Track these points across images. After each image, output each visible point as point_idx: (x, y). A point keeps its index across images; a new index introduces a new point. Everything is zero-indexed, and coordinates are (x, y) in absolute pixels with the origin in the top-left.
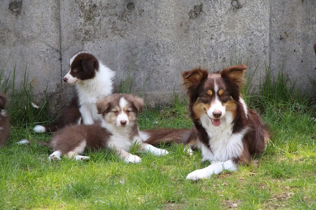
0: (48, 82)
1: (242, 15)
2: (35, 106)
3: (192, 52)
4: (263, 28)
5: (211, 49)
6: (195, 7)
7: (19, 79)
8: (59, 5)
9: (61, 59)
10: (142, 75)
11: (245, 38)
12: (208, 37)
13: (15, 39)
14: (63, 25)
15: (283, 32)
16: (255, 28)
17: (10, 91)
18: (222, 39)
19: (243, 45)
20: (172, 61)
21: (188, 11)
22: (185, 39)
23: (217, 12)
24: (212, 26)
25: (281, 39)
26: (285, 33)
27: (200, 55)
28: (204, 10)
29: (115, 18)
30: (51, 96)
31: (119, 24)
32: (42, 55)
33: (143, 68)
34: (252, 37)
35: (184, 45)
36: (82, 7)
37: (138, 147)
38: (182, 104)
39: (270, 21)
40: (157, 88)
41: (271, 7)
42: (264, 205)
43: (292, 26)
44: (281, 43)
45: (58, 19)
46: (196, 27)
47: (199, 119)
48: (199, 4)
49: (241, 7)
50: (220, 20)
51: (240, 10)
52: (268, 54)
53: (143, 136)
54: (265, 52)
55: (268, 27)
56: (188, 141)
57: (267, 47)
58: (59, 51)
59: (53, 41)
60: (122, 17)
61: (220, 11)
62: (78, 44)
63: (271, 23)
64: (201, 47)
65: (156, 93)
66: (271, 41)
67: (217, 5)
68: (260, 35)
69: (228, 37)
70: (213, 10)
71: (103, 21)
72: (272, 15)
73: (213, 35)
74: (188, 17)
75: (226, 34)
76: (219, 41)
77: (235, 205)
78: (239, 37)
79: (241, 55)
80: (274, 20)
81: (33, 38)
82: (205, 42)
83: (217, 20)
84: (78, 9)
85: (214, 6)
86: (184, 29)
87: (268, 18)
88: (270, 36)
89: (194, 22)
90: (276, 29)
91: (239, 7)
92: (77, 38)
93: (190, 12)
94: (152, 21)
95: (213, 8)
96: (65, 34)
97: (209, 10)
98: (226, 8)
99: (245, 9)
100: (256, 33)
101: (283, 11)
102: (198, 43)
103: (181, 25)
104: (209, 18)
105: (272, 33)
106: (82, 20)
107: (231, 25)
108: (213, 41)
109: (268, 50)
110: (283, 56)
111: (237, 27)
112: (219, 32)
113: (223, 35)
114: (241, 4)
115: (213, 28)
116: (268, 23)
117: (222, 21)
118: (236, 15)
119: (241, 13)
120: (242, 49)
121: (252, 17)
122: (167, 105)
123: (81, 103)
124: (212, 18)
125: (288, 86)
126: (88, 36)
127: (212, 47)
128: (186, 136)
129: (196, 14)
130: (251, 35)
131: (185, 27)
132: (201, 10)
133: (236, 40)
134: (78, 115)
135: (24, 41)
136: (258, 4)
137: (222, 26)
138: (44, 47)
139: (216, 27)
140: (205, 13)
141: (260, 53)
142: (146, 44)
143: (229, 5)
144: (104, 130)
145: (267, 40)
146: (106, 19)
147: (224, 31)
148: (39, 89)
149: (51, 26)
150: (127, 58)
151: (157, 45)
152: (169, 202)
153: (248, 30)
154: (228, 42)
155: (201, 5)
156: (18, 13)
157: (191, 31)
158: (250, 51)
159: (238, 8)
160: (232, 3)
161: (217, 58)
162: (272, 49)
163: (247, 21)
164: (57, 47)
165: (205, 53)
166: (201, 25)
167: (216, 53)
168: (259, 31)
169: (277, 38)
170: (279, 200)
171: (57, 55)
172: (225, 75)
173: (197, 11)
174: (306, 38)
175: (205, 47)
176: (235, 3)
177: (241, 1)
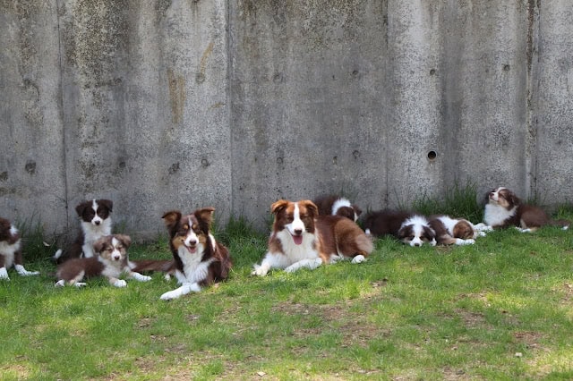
0: (57, 225)
1: (210, 171)
2: (47, 245)
3: (172, 200)
4: (227, 181)
5: (187, 198)
6: (174, 165)
7: (34, 223)
8: (65, 165)
9: (67, 207)
10: (133, 218)
11: (213, 188)
12: (184, 188)
13: (30, 192)
14: (68, 180)
15: (242, 184)
16: (220, 181)
17: (27, 233)
18: (196, 189)
19: (211, 194)
20: (156, 207)
21: (168, 168)
22: (166, 190)
23: (190, 169)
25: (241, 189)
26: (244, 184)
27: (178, 202)
28: (180, 167)
29: (110, 175)
30: (60, 236)
31: (114, 179)
32: (52, 205)
33: (133, 213)
34: (218, 187)
35: (166, 194)
36: (83, 166)
37: (127, 274)
38: (165, 241)
39: (232, 175)
40: (144, 228)
41: (232, 165)
43: (249, 179)
44: (241, 193)
45: (64, 175)
46: (175, 181)
47: (177, 250)
48: (176, 163)
49: (209, 165)
50: (193, 175)
51: (208, 167)
52: (231, 201)
53: (132, 265)
54: (228, 199)
55: (231, 180)
56: (169, 270)
57: (230, 195)
58: (66, 201)
59: (61, 193)
60: (115, 173)
62: (81, 195)
63: (232, 177)
64: (179, 196)
65: (144, 232)
66: (233, 190)
67: (190, 164)
68: (224, 186)
69: (200, 188)
70: (187, 167)
71: (100, 177)
72: (233, 171)
73: (188, 186)
74: (168, 173)
75: (198, 185)
76: (193, 191)
78: (209, 188)
79: (210, 203)
80: (235, 174)
81: (44, 191)
82: (182, 192)
83: (191, 175)
84: (80, 168)
85: (188, 164)
86: (165, 182)
87: (230, 173)
88: (232, 187)
89: (172, 177)
90: (236, 181)
91: (207, 165)
92: (80, 190)
93: (170, 169)
94: (139, 176)
96: (70, 188)
97: (184, 168)
98: (197, 165)
99: (212, 166)
100: (221, 184)
101: (242, 168)
102: (177, 193)
103: (163, 179)
104: (184, 174)
105: (233, 184)
106: (84, 176)
107: (202, 179)
108: (188, 191)
109: (231, 197)
110: (242, 202)
111: (207, 180)
112: (193, 184)
113: (196, 186)
114: (210, 162)
115: (188, 181)
117: (195, 175)
118: (206, 171)
119: (209, 169)
120: (211, 197)
121: (218, 172)
122: (153, 242)
123: (86, 241)
124: (187, 173)
125: (248, 225)
126: (89, 189)
127: (187, 195)
128: (166, 266)
129: (174, 170)
131: (166, 180)
132: (178, 167)
133: (206, 191)
134: (80, 251)
135: (37, 194)
136: (222, 162)
137: (195, 179)
138: (53, 198)
139: (190, 180)
140: (182, 170)
141: (225, 200)
142: (136, 194)
143: (200, 164)
144: (101, 264)
145: (230, 190)
146: (103, 175)
147: (197, 183)
148: (49, 231)
149: (59, 182)
150: (120, 205)
151: (144, 195)
153: (215, 182)
154: (200, 192)
155: (178, 164)
156: (33, 172)
157: (171, 183)
158: (217, 198)
160: (202, 162)
162: (234, 197)
163: (214, 176)
164: (64, 198)
165: (182, 200)
166: (179, 179)
167: (191, 201)
168: (224, 183)
169: (237, 189)
171: (64, 204)
172: (197, 215)
173: (175, 168)
174: (259, 188)
175: (182, 195)
176: (204, 162)
177: (210, 160)
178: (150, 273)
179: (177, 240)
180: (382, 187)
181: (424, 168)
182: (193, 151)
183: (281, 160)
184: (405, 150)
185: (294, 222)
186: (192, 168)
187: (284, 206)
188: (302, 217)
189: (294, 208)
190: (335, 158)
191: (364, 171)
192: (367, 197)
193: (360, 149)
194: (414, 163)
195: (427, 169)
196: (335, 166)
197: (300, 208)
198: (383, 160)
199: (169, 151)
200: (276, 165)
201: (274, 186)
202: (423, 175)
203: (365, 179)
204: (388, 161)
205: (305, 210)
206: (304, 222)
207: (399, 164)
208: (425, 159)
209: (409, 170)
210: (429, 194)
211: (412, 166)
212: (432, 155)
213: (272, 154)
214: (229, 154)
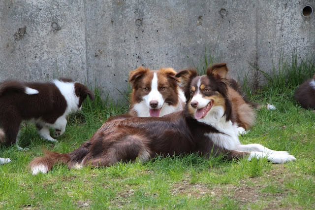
1: (61, 36)
3: (19, 70)
4: (80, 47)
5: (35, 67)
6: (20, 30)
11: (66, 56)
12: (33, 56)
15: (97, 50)
16: (73, 47)
18: (45, 57)
19: (63, 62)
21: (13, 34)
22: (12, 58)
23: (39, 34)
24: (36, 47)
25: (96, 56)
26: (99, 51)
27: (26, 72)
28: (27, 31)
34: (71, 55)
35: (11, 63)
39: (86, 40)
41: (86, 29)
42: (112, 202)
43: (105, 44)
44: (96, 60)
46: (21, 48)
48: (23, 27)
49: (60, 29)
50: (42, 40)
51: (59, 31)
52: (86, 69)
54: (82, 68)
55: (85, 46)
57: (84, 63)
61: (42, 32)
63: (87, 43)
64: (27, 65)
66: (88, 58)
67: (39, 28)
68: (78, 53)
69: (51, 56)
70: (35, 32)
72: (87, 36)
73: (37, 54)
74: (14, 39)
75: (49, 53)
76: (43, 59)
77: (86, 204)
78: (60, 56)
80: (89, 39)
82: (30, 61)
83: (40, 40)
85: (36, 28)
86: (10, 50)
87: (84, 38)
88: (87, 54)
89: (19, 44)
90: (91, 47)
91: (58, 29)
93: (16, 35)
95: (35, 30)
97: (32, 32)
98: (46, 29)
99: (63, 30)
100: (74, 51)
101: (97, 31)
102: (24, 61)
103: (8, 46)
104: (32, 40)
105: (88, 51)
107: (53, 45)
108: (37, 60)
109: (85, 66)
110: (98, 71)
111: (58, 46)
112: (42, 51)
113: (45, 54)
114: (61, 26)
115: (36, 48)
116: (85, 42)
117: (44, 41)
118: (56, 36)
119: (61, 34)
120: (63, 65)
121: (70, 37)
124: (35, 39)
125: (104, 97)
127: (36, 65)
129: (20, 36)
130: (70, 53)
131: (11, 48)
132: (25, 32)
133: (57, 59)
136: (75, 26)
137: (45, 46)
139: (39, 47)
140: (29, 36)
141: (79, 68)
143: (50, 28)
145: (84, 57)
147: (47, 50)
153: (67, 48)
154: (50, 60)
155: (25, 28)
157: (17, 51)
158: (70, 67)
159: (58, 30)
160: (52, 26)
161: (41, 75)
162: (89, 65)
163: (66, 41)
165: (31, 70)
166: (26, 45)
167: (40, 70)
168: (76, 50)
169: (92, 56)
170: (124, 197)
173: (22, 33)
174: (116, 55)
175: (30, 65)
176: (55, 25)
177: (60, 24)
180: (251, 49)
181: (298, 26)
182: (41, 13)
183: (140, 21)
184: (278, 6)
185: (151, 94)
186: (41, 33)
187: (142, 74)
188: (160, 88)
189: (152, 77)
190: (200, 18)
191: (232, 32)
192: (235, 61)
193: (227, 7)
194: (287, 20)
195: (302, 27)
196: (200, 27)
197: (158, 77)
198: (253, 19)
199: (14, 13)
200: (135, 28)
201: (133, 51)
202: (297, 34)
203: (233, 41)
204: (259, 19)
205: (165, 80)
206: (163, 94)
207: (270, 23)
208: (299, 16)
209: (281, 29)
210: (303, 55)
211: (285, 24)
212: (307, 11)
213: (131, 15)
214: (83, 16)
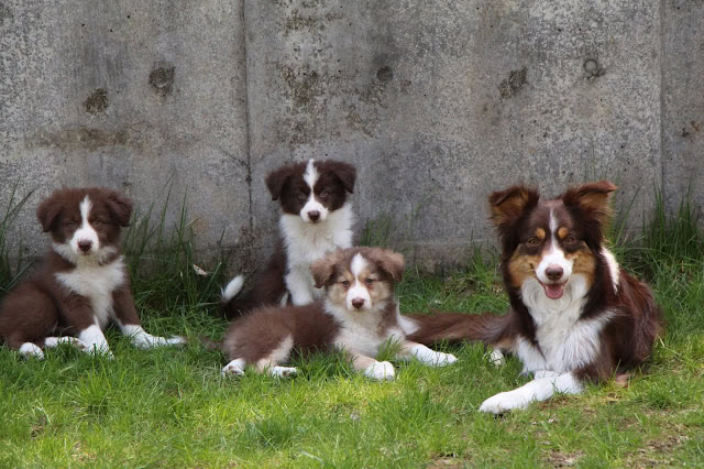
0: (225, 223)
1: (605, 88)
2: (201, 272)
3: (507, 163)
4: (648, 113)
5: (544, 157)
6: (513, 74)
7: (171, 220)
8: (245, 74)
9: (249, 180)
10: (409, 208)
11: (613, 133)
12: (539, 132)
13: (160, 141)
14: (253, 113)
15: (688, 122)
16: (632, 113)
17: (153, 241)
18: (567, 136)
19: (608, 147)
20: (467, 180)
21: (498, 83)
22: (492, 137)
23: (555, 84)
24: (546, 112)
25: (685, 135)
26: (693, 123)
27: (524, 167)
28: (529, 79)
29: (355, 98)
30: (232, 250)
31: (363, 109)
32: (213, 173)
33: (410, 195)
34: (626, 131)
35: (492, 148)
36: (290, 77)
37: (397, 349)
38: (488, 266)
39: (662, 99)
40: (439, 234)
41: (663, 73)
42: (629, 460)
44: (686, 144)
45: (243, 101)
46: (514, 114)
47: (519, 288)
48: (520, 68)
49: (603, 74)
50: (562, 98)
51: (601, 78)
52: (659, 165)
53: (408, 325)
54: (652, 161)
55: (659, 112)
56: (499, 338)
57: (656, 151)
58: (246, 164)
59: (234, 144)
60: (367, 95)
61: (561, 80)
62: (283, 150)
63: (663, 105)
64: (525, 153)
65: (436, 244)
66: (664, 140)
67: (555, 70)
68: (642, 127)
69: (579, 132)
70: (547, 79)
71: (331, 104)
72: (665, 89)
73: (548, 129)
74: (499, 94)
75: (575, 126)
76: (561, 140)
77: (570, 461)
78: (601, 133)
79: (605, 167)
80: (670, 97)
81: (195, 139)
82: (532, 142)
83: (557, 98)
84: (281, 81)
85: (549, 71)
86: (491, 117)
87: (658, 94)
88: (663, 130)
89: (510, 104)
90: (674, 115)
91: (599, 73)
92: (281, 138)
93: (503, 84)
94: (427, 103)
95: (547, 75)
96: (257, 131)
97: (539, 80)
98: (572, 74)
99: (612, 77)
100: (634, 123)
101: (688, 80)
102: (519, 144)
103: (485, 109)
104: (540, 96)
105: (666, 122)
106: (290, 103)
107: (585, 109)
108: (549, 141)
109: (658, 156)
110: (688, 169)
111: (596, 111)
112: (561, 122)
113: (568, 128)
114: (604, 66)
115: (547, 115)
116: (658, 104)
117: (566, 100)
118: (594, 90)
119: (603, 85)
120: (607, 155)
121: (625, 92)
122: (459, 267)
123: (291, 265)
124: (546, 94)
125: (701, 228)
126: (302, 134)
127: (546, 152)
128: (494, 327)
129: (514, 88)
130: (623, 128)
131: (492, 113)
132: (524, 80)
133: (595, 139)
134: (282, 288)
135: (179, 145)
136: (637, 66)
137: (567, 111)
138: (216, 156)
139: (555, 113)
140: (532, 88)
141: (644, 163)
142: (416, 147)
143: (580, 70)
144: (330, 317)
145: (657, 137)
146: (336, 101)
147: (571, 120)
148: (207, 238)
149: (230, 116)
150: (379, 175)
151: (438, 150)
152: (442, 455)
153: (618, 117)
154: (578, 142)
155: (524, 71)
156: (167, 90)
157: (505, 121)
158: (622, 159)
159: (597, 75)
160: (584, 66)
161: (556, 174)
162: (667, 155)
163: (616, 101)
164: (241, 155)
165: (534, 163)
166: (525, 109)
167: (555, 165)
168: (639, 120)
169: (676, 134)
170: (660, 450)
171: (242, 171)
172: (571, 200)
173: (516, 83)
175: (533, 151)
176: (591, 66)
177: (604, 62)
178: (453, 346)
179: (519, 263)
182: (562, 39)
186: (559, 82)
199: (501, 39)
214: (657, 45)
